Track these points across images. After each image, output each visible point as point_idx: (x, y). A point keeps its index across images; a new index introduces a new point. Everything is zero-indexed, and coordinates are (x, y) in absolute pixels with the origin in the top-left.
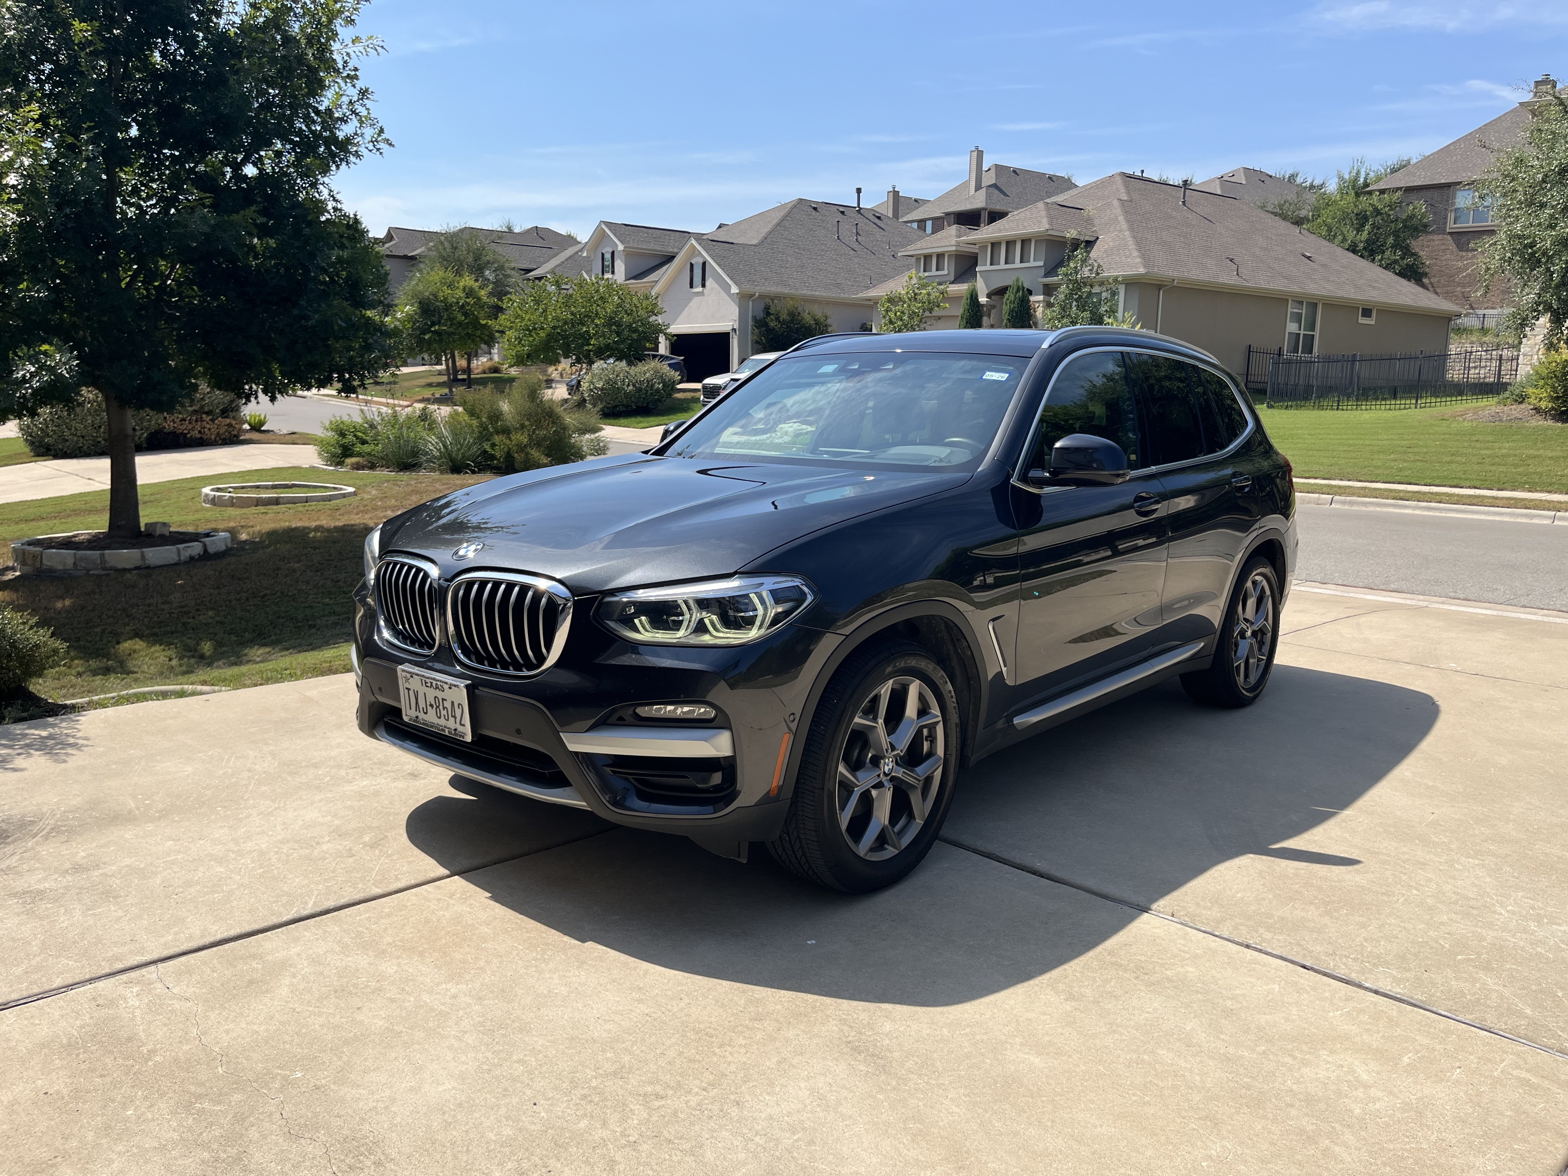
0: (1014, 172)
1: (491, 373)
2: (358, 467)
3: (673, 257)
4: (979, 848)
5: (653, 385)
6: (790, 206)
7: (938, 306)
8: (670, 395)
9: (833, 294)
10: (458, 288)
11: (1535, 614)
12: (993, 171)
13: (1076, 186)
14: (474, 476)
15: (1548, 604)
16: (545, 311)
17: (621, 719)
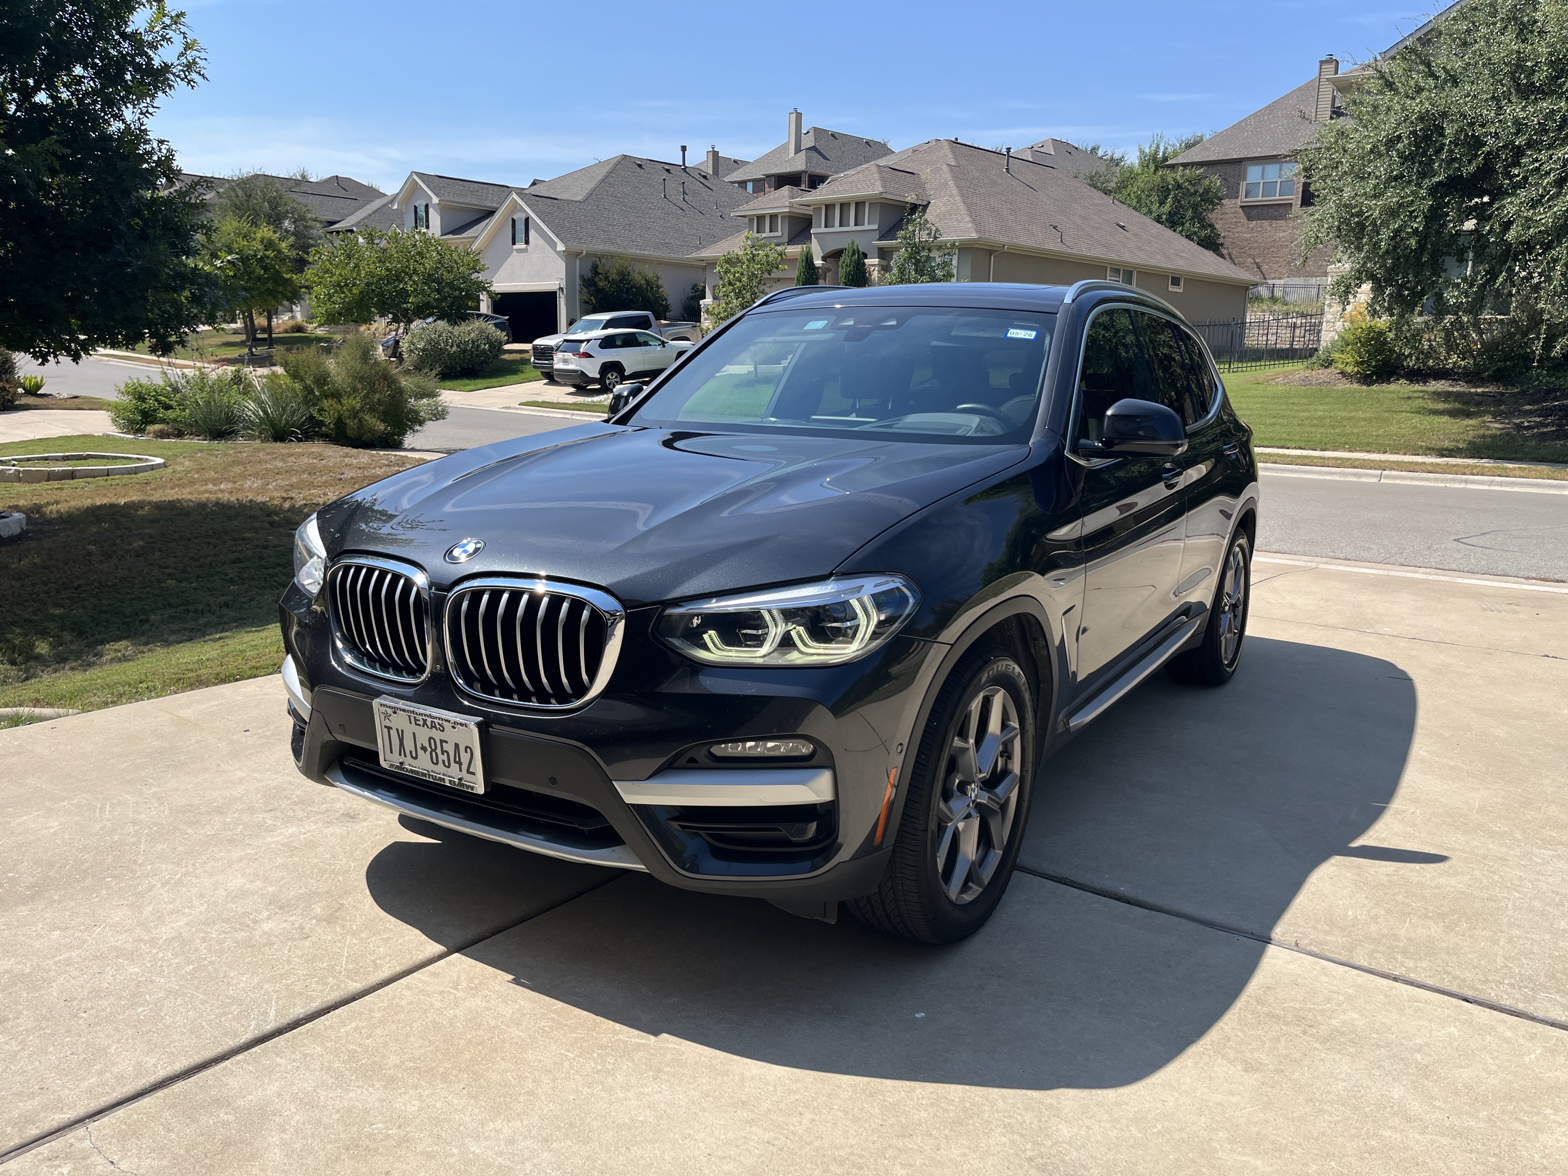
0: (832, 135)
1: (293, 332)
2: (162, 435)
3: (494, 212)
4: (1048, 873)
5: (478, 346)
6: (614, 162)
7: (777, 268)
8: (497, 356)
9: (662, 254)
10: (254, 239)
11: (1416, 572)
12: (812, 133)
13: (893, 152)
14: (301, 444)
15: (1424, 562)
16: (356, 266)
17: (692, 760)
